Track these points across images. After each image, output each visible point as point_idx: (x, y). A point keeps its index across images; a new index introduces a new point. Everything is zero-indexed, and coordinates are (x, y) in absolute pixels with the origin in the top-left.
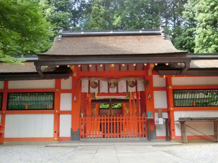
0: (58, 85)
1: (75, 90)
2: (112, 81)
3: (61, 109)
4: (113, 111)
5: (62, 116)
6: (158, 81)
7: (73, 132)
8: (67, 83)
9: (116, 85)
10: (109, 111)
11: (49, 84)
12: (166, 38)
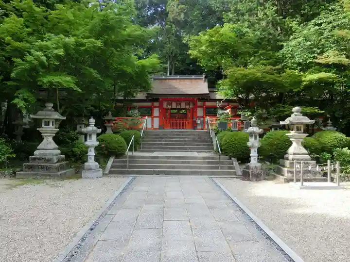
0: (153, 105)
1: (161, 107)
2: (178, 103)
3: (154, 115)
4: (180, 114)
5: (154, 118)
6: (199, 103)
7: (160, 126)
8: (156, 104)
9: (180, 104)
10: (177, 115)
11: (149, 104)
12: (205, 81)
